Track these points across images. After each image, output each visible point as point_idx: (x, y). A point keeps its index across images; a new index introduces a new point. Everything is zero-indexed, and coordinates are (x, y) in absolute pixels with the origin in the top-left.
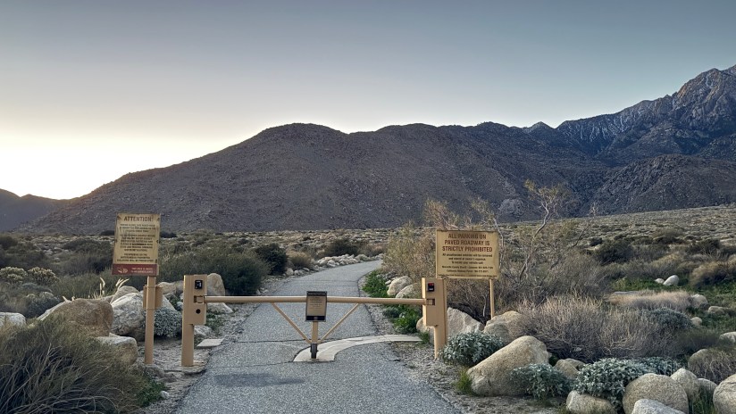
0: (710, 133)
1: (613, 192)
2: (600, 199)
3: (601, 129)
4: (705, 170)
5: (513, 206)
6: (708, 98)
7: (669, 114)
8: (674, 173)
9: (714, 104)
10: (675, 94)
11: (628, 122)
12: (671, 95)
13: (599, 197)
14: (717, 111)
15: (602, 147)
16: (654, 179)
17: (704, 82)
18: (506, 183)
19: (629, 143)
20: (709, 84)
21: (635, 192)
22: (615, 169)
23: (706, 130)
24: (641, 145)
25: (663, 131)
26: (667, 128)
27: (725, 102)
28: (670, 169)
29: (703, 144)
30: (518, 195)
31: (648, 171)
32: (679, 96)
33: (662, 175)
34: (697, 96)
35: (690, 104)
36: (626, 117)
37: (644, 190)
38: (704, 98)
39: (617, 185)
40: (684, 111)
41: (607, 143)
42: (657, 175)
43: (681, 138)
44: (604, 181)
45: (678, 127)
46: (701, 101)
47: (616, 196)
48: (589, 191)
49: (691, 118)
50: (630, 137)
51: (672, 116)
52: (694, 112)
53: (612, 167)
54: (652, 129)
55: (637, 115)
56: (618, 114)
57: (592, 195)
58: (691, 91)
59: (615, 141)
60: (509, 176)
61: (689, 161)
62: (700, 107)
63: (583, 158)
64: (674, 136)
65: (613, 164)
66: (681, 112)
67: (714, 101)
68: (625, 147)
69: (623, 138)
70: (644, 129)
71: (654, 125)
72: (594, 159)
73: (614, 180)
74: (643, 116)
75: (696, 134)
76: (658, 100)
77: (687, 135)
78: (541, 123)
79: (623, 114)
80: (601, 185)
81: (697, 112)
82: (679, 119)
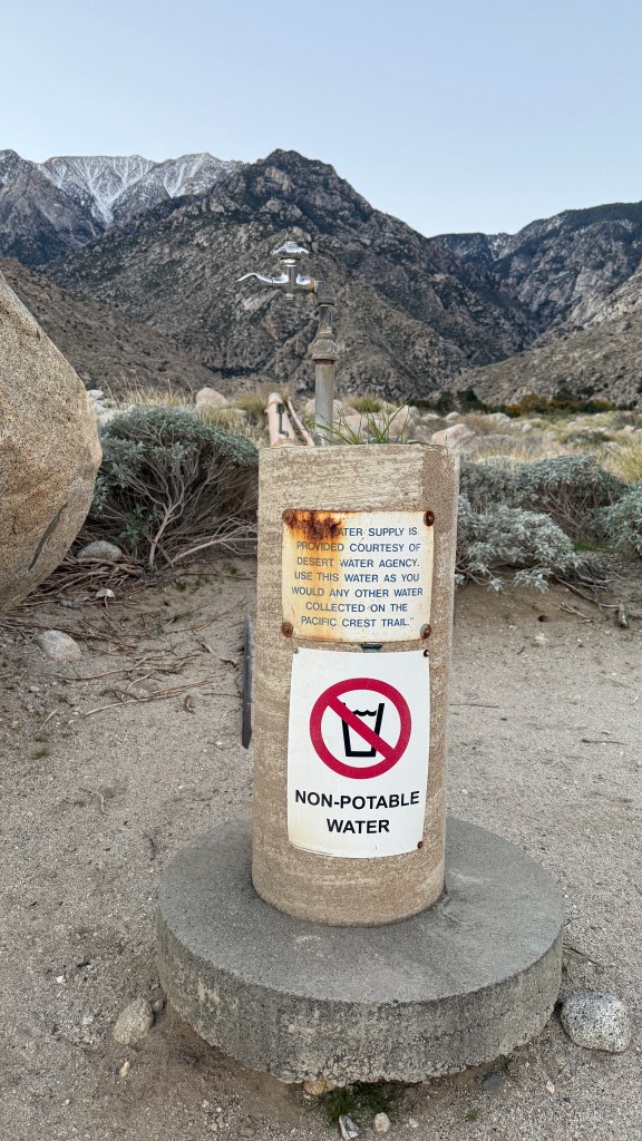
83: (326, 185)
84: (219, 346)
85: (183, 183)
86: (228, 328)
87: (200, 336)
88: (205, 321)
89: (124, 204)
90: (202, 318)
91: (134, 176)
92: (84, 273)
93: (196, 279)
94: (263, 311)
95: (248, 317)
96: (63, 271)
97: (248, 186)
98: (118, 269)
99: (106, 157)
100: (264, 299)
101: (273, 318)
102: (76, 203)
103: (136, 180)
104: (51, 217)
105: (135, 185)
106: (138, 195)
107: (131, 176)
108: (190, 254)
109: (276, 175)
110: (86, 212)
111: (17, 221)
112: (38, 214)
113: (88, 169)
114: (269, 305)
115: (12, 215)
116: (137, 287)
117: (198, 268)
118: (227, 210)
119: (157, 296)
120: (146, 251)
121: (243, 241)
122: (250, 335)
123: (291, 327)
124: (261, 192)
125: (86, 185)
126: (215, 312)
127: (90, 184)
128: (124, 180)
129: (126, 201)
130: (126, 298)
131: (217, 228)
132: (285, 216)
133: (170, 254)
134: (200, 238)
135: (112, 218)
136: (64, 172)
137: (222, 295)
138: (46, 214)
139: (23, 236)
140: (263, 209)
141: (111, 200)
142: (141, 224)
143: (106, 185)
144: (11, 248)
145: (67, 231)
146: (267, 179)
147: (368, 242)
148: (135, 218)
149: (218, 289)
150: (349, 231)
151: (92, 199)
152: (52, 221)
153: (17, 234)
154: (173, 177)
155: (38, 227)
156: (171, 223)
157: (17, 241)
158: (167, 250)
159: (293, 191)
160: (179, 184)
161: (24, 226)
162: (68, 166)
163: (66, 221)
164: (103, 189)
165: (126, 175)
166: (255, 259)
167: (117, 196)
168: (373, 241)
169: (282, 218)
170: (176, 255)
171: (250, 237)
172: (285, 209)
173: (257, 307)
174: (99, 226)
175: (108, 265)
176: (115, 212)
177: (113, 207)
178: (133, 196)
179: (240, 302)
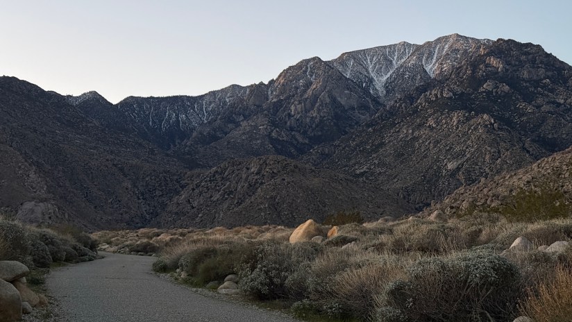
0: (310, 138)
1: (195, 204)
2: (176, 213)
3: (177, 115)
4: (316, 182)
5: (40, 216)
6: (310, 92)
7: (264, 106)
8: (278, 181)
9: (315, 102)
10: (272, 82)
11: (213, 111)
12: (266, 83)
13: (174, 209)
14: (319, 111)
15: (177, 141)
16: (252, 187)
17: (305, 72)
18: (32, 175)
19: (214, 138)
20: (311, 76)
21: (225, 206)
22: (197, 171)
23: (305, 133)
24: (229, 142)
25: (256, 127)
26: (262, 124)
27: (328, 100)
28: (273, 175)
29: (302, 150)
30: (51, 195)
31: (244, 176)
32: (276, 84)
33: (262, 183)
34: (297, 88)
35: (288, 98)
36: (211, 103)
37: (239, 204)
38: (305, 91)
39: (201, 193)
40: (281, 106)
41: (184, 135)
42: (256, 182)
43: (277, 139)
44: (183, 187)
45: (274, 124)
46: (301, 96)
47: (199, 210)
48: (160, 200)
49: (290, 115)
50: (214, 130)
51: (268, 109)
52: (293, 108)
53: (191, 169)
54: (244, 124)
55: (225, 103)
56: (201, 97)
57: (164, 206)
58: (291, 81)
59: (195, 134)
60: (38, 165)
61: (296, 167)
62: (300, 103)
63: (152, 151)
64: (269, 135)
65: (192, 165)
66: (278, 106)
67: (315, 97)
68: (209, 143)
69: (207, 130)
70: (233, 122)
71: (246, 118)
72: (167, 155)
73: (198, 186)
74: (233, 105)
75: (293, 137)
76: (252, 86)
77: (284, 136)
78: (95, 93)
79: (208, 97)
80: (178, 193)
81: (296, 109)
82: (275, 114)
83: (533, 61)
84: (431, 191)
85: (437, 60)
86: (437, 181)
87: (420, 187)
88: (425, 177)
89: (394, 82)
90: (423, 176)
91: (402, 58)
92: (361, 149)
93: (425, 151)
94: (458, 169)
95: (449, 173)
96: (349, 146)
97: (473, 72)
98: (382, 144)
99: (381, 47)
100: (460, 162)
101: (463, 173)
102: (359, 87)
103: (403, 61)
104: (343, 101)
105: (402, 66)
106: (403, 74)
107: (400, 58)
108: (424, 132)
109: (493, 61)
110: (366, 91)
111: (321, 108)
112: (334, 100)
113: (368, 58)
114: (463, 165)
115: (318, 104)
116: (391, 157)
117: (427, 144)
118: (455, 94)
119: (402, 162)
120: (399, 131)
121: (455, 124)
122: (449, 184)
123: (474, 177)
124: (482, 75)
125: (367, 71)
126: (431, 171)
127: (370, 70)
128: (394, 62)
129: (395, 79)
130: (384, 165)
131: (442, 114)
132: (497, 92)
133: (413, 133)
134: (431, 122)
135: (385, 92)
136: (352, 64)
137: (437, 160)
138: (339, 99)
139: (325, 117)
140: (481, 89)
141: (384, 79)
142: (401, 105)
143: (381, 68)
144: (317, 126)
145: (353, 109)
146: (487, 66)
147: (562, 101)
148: (396, 101)
149: (435, 157)
150: (548, 96)
151: (371, 80)
152: (343, 103)
153: (321, 117)
154: (430, 55)
155: (334, 110)
156: (417, 107)
157: (321, 121)
158: (410, 131)
159: (507, 70)
160: (434, 61)
161: (325, 110)
162: (354, 59)
163: (354, 103)
164: (379, 72)
165: (395, 58)
166: (459, 136)
167: (388, 75)
168: (566, 100)
169: (494, 94)
170: (416, 133)
171: (459, 121)
172: (497, 87)
173: (456, 166)
174: (376, 100)
175: (376, 143)
176: (387, 87)
177: (385, 84)
178: (399, 74)
179: (446, 164)
